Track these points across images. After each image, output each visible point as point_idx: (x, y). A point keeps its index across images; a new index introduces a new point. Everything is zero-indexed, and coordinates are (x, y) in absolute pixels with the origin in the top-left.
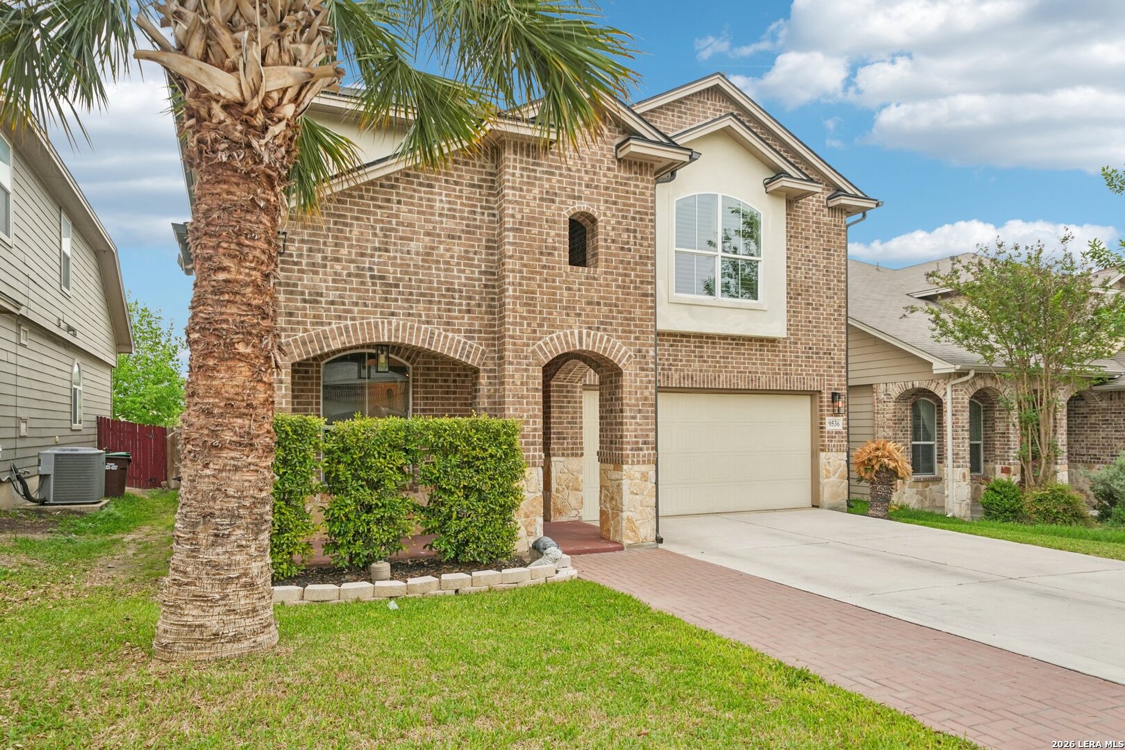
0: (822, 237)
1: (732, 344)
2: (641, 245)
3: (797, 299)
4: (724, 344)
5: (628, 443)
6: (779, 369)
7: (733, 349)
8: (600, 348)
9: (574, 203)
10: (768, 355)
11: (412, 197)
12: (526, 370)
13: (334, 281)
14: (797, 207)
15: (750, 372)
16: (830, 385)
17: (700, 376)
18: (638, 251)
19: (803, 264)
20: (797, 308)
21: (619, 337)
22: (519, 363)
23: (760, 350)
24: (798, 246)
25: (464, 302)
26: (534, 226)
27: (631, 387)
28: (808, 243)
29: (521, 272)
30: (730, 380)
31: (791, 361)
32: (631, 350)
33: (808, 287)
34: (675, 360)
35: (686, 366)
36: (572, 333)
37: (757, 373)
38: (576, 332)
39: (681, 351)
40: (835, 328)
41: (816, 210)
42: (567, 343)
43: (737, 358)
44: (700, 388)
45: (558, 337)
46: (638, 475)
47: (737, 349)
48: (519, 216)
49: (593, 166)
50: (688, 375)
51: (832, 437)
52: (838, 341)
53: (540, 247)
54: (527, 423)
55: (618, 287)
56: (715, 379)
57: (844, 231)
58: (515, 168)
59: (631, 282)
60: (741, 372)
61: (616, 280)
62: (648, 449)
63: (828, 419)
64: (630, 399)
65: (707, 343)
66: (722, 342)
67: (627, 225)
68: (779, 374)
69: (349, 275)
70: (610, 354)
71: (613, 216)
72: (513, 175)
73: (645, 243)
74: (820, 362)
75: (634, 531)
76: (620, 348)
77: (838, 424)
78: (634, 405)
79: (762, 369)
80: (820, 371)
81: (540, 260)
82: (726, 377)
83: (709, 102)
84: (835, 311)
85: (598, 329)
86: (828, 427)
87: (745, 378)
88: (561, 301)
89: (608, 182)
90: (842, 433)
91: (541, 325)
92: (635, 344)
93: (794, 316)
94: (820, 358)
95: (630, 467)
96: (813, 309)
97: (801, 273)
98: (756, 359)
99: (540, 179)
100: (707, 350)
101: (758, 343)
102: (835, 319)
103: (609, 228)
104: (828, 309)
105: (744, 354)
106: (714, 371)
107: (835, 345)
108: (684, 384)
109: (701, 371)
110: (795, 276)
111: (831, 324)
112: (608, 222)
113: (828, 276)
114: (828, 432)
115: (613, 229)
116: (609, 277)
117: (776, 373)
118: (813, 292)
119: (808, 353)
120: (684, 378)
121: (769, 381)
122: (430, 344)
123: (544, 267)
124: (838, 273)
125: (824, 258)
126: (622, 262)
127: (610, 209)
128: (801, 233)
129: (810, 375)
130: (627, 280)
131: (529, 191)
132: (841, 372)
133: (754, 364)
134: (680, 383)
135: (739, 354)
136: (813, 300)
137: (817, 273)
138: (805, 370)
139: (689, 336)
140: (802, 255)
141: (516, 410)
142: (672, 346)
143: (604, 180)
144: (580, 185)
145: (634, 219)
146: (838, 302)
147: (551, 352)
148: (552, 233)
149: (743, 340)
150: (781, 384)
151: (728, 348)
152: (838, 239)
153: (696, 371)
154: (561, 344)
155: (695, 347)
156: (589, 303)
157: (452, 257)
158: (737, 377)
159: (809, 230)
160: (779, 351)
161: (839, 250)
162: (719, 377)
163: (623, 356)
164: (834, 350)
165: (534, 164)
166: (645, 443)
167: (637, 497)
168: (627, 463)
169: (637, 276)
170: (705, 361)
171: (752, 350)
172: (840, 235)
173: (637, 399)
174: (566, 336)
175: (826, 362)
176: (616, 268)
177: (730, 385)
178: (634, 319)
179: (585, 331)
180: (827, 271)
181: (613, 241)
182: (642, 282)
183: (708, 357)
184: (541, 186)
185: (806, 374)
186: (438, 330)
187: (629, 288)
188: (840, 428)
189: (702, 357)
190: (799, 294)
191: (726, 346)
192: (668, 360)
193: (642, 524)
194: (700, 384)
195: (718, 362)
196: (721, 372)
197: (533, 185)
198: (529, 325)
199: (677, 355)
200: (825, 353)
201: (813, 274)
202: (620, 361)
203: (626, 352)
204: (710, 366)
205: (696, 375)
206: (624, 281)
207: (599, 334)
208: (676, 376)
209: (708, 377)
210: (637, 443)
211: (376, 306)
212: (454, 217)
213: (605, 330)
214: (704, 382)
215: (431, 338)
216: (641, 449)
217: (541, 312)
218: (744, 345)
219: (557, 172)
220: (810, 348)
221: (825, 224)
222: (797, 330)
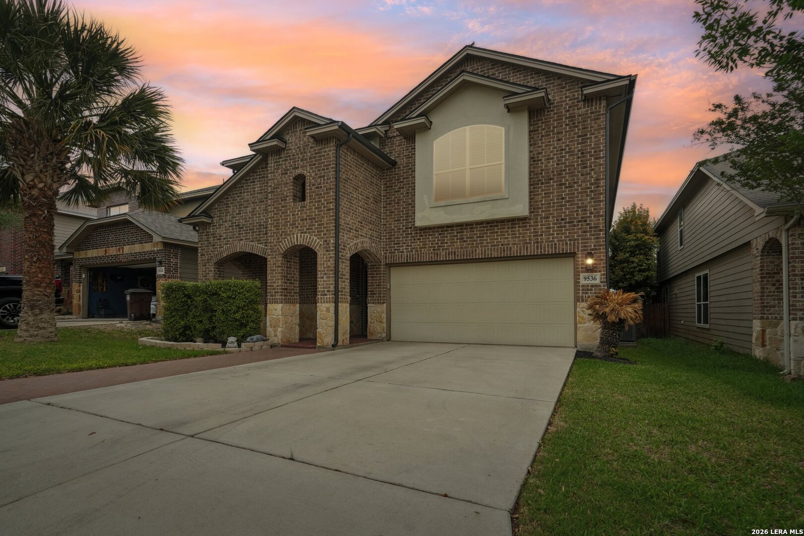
0: (576, 127)
1: (487, 227)
2: (327, 183)
3: (549, 183)
4: (480, 227)
5: (319, 291)
6: (530, 240)
7: (487, 230)
8: (306, 242)
9: (295, 171)
10: (519, 230)
11: (248, 189)
12: (275, 257)
13: (225, 230)
14: (548, 111)
15: (502, 245)
16: (585, 246)
17: (461, 251)
18: (325, 186)
19: (554, 155)
20: (549, 190)
21: (315, 235)
22: (272, 255)
23: (512, 228)
24: (550, 142)
25: (265, 230)
26: (279, 188)
27: (321, 261)
28: (560, 136)
29: (274, 211)
30: (485, 252)
31: (542, 232)
32: (321, 241)
33: (561, 171)
34: (442, 243)
35: (451, 246)
36: (294, 237)
37: (509, 244)
38: (295, 235)
39: (447, 237)
40: (592, 199)
41: (569, 107)
42: (291, 242)
43: (491, 236)
44: (461, 260)
45: (288, 240)
46: (325, 309)
47: (492, 230)
48: (273, 186)
49: (304, 149)
50: (452, 252)
51: (588, 290)
52: (594, 209)
53: (281, 198)
54: (275, 283)
55: (315, 208)
56: (473, 252)
57: (603, 114)
58: (272, 163)
59: (322, 204)
60: (495, 245)
61: (315, 205)
62: (330, 295)
63: (582, 275)
64: (321, 268)
65: (467, 229)
66: (479, 226)
67: (320, 174)
68: (530, 243)
69: (229, 227)
70: (311, 245)
71: (313, 171)
72: (271, 167)
73: (329, 181)
74: (574, 229)
75: (321, 339)
76: (316, 240)
77: (595, 279)
78: (322, 271)
79: (512, 241)
80: (574, 236)
81: (281, 204)
82: (482, 250)
83: (468, 68)
84: (592, 184)
85: (306, 233)
86: (583, 282)
87: (498, 249)
88: (289, 222)
89: (311, 154)
90: (600, 286)
91: (281, 235)
92: (323, 238)
93: (545, 197)
94: (575, 226)
95: (320, 304)
96: (566, 187)
97: (553, 162)
98: (508, 235)
99: (282, 164)
100: (466, 233)
101: (510, 223)
102: (591, 191)
103: (311, 179)
104: (584, 185)
105: (497, 232)
106: (471, 247)
107: (591, 213)
108: (449, 257)
109: (462, 248)
110: (546, 166)
111: (587, 196)
112: (311, 176)
113: (583, 157)
114: (583, 286)
115: (313, 179)
116: (311, 204)
117: (526, 243)
118: (566, 174)
119: (560, 223)
120: (449, 254)
121: (520, 249)
122: (252, 251)
123: (283, 207)
124: (595, 152)
125: (578, 144)
126: (317, 195)
127: (311, 168)
128: (553, 131)
129: (562, 241)
130: (320, 204)
131: (277, 172)
132: (600, 234)
133: (506, 238)
134: (446, 257)
135: (493, 233)
136: (566, 180)
137: (571, 158)
138: (556, 238)
139: (453, 227)
140: (554, 148)
141: (271, 276)
142: (440, 234)
143: (309, 154)
144: (298, 161)
145: (323, 170)
146: (595, 176)
147: (284, 247)
148: (286, 189)
149: (496, 222)
150: (532, 250)
151: (484, 230)
152: (596, 123)
153: (458, 248)
154: (289, 243)
155: (457, 233)
156: (302, 220)
157: (261, 211)
158: (491, 249)
159: (562, 126)
160: (530, 226)
161: (596, 132)
162: (476, 250)
163: (317, 245)
164: (590, 217)
165: (279, 158)
166: (328, 291)
167: (324, 321)
168: (319, 302)
169: (325, 200)
170: (465, 241)
171: (504, 228)
172: (599, 119)
173: (324, 268)
174: (291, 239)
175: (580, 229)
176: (315, 199)
177: (485, 255)
178: (323, 224)
179: (299, 235)
180: (582, 153)
181: (313, 185)
182: (327, 203)
183: (467, 238)
184: (282, 168)
185: (558, 241)
186: (255, 244)
187: (321, 208)
188: (598, 282)
189: (462, 239)
190: (550, 179)
191: (482, 229)
192: (437, 244)
193: (326, 336)
194: (461, 257)
195: (475, 241)
196: (478, 247)
197: (278, 169)
198: (276, 236)
199: (444, 240)
200: (579, 221)
201: (566, 160)
202: (315, 248)
203: (319, 242)
204: (469, 244)
205: (458, 251)
206: (318, 205)
207: (306, 235)
208: (443, 253)
209: (467, 251)
210: (324, 291)
211: (236, 237)
212: (262, 193)
213: (309, 232)
214: (464, 255)
215: (253, 248)
216: (326, 295)
217: (281, 229)
218: (497, 226)
219: (288, 158)
220: (562, 219)
221: (580, 115)
222: (549, 207)
